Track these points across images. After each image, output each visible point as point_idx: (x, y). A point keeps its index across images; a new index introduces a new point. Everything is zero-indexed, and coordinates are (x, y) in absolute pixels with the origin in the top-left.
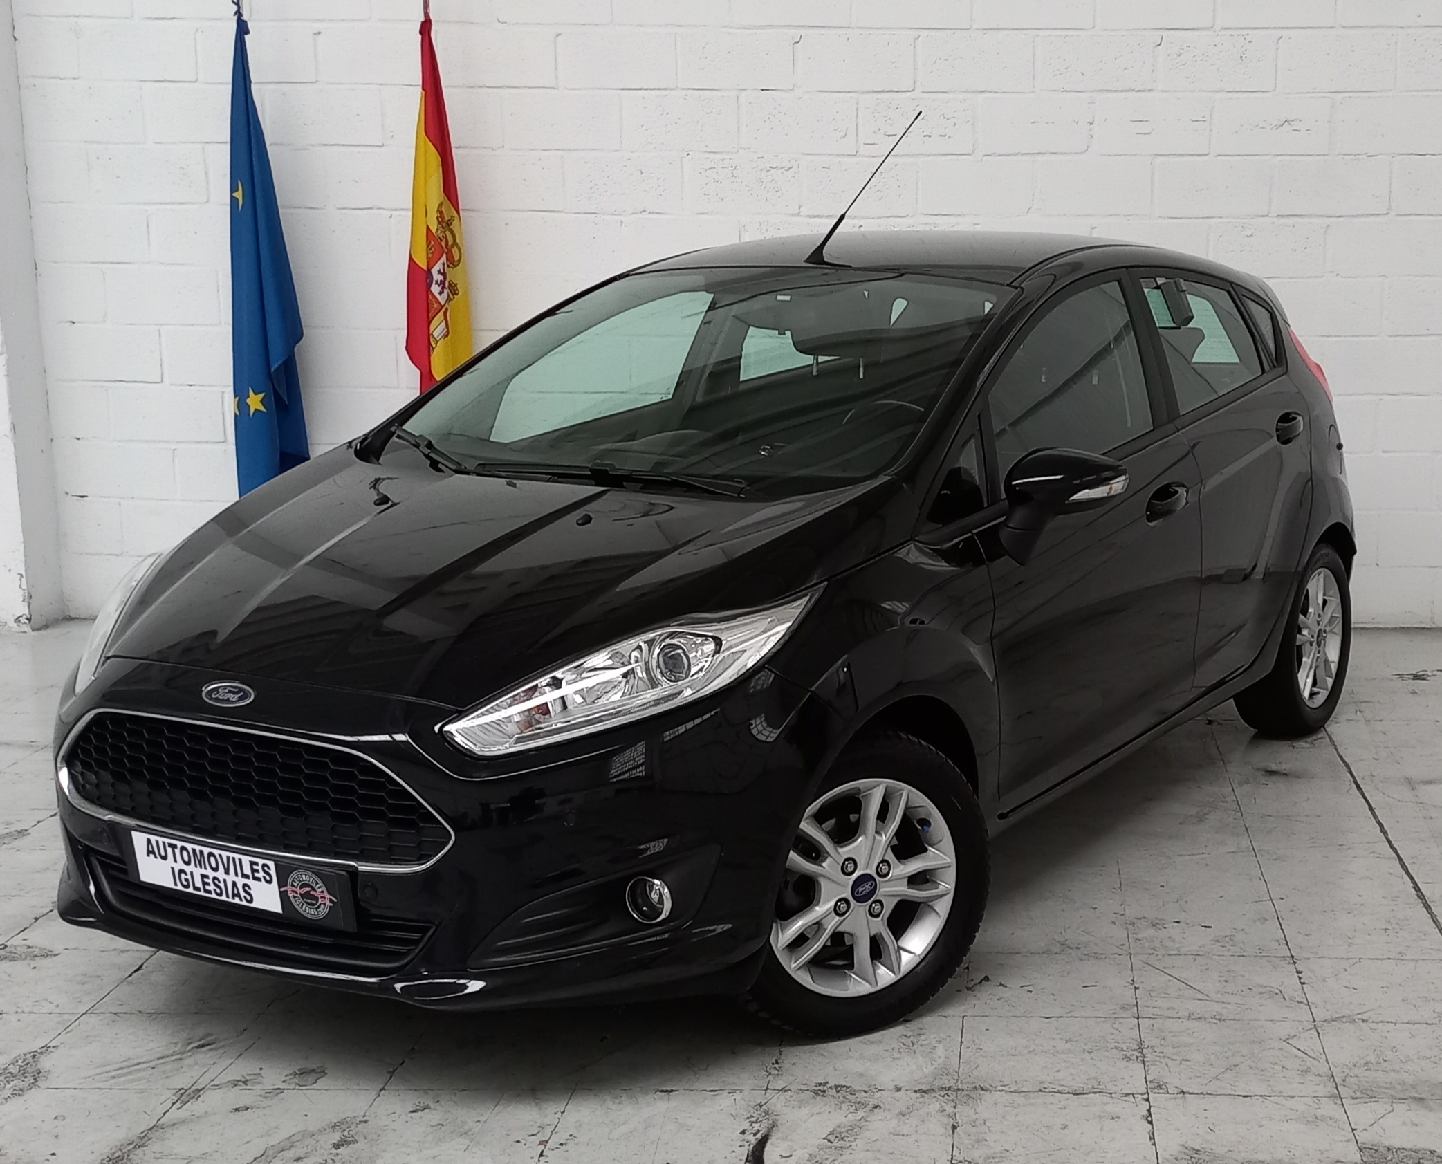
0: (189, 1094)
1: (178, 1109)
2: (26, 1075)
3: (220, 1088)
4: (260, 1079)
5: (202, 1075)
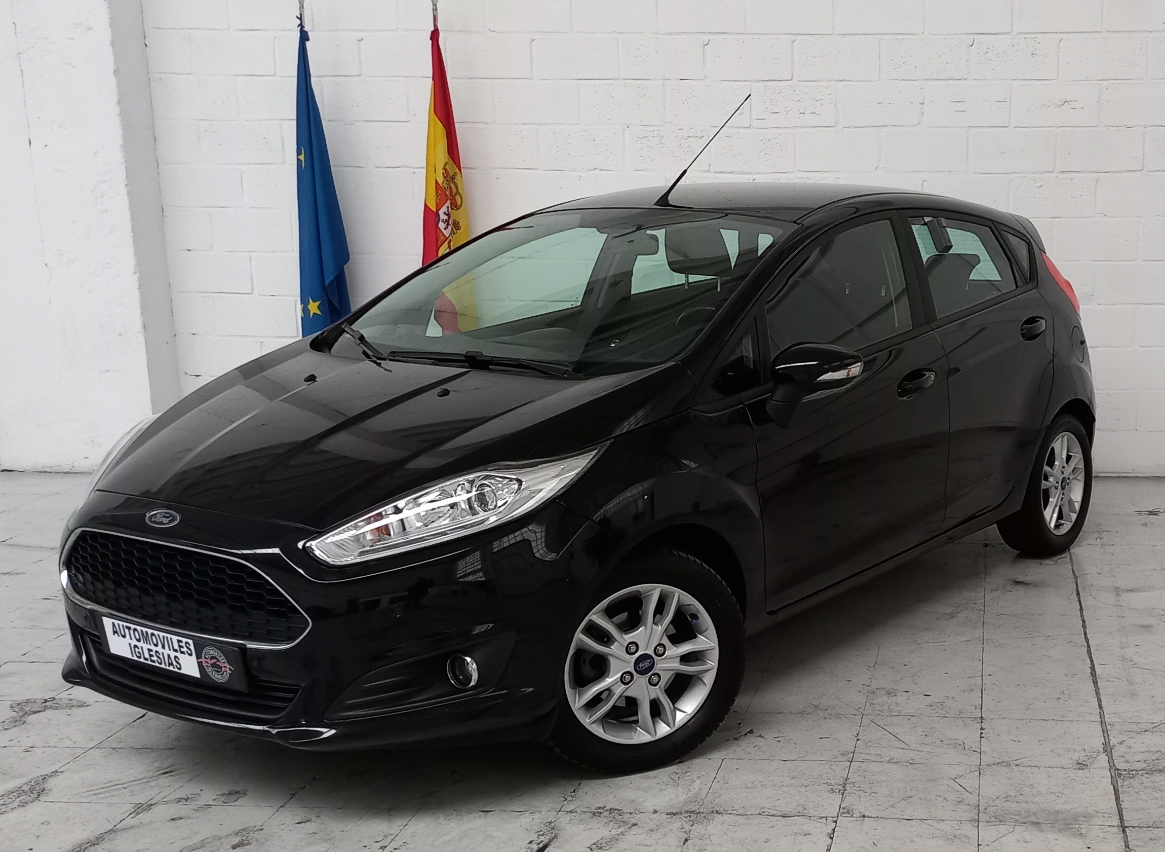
0: (144, 808)
1: (132, 818)
2: (33, 792)
3: (167, 804)
4: (198, 798)
5: (158, 794)
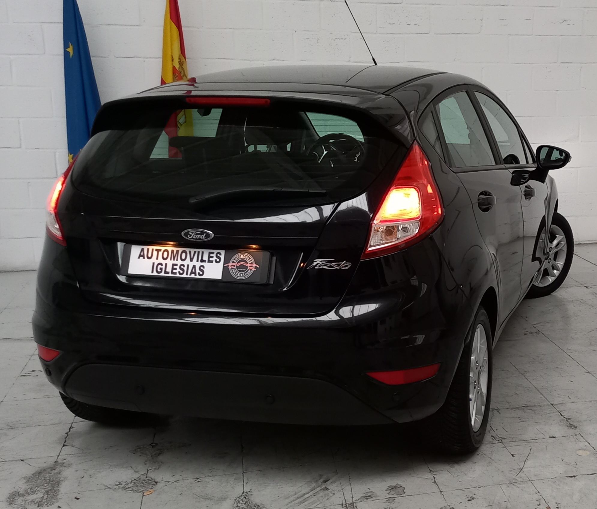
3: (361, 501)
4: (375, 494)
5: (344, 496)
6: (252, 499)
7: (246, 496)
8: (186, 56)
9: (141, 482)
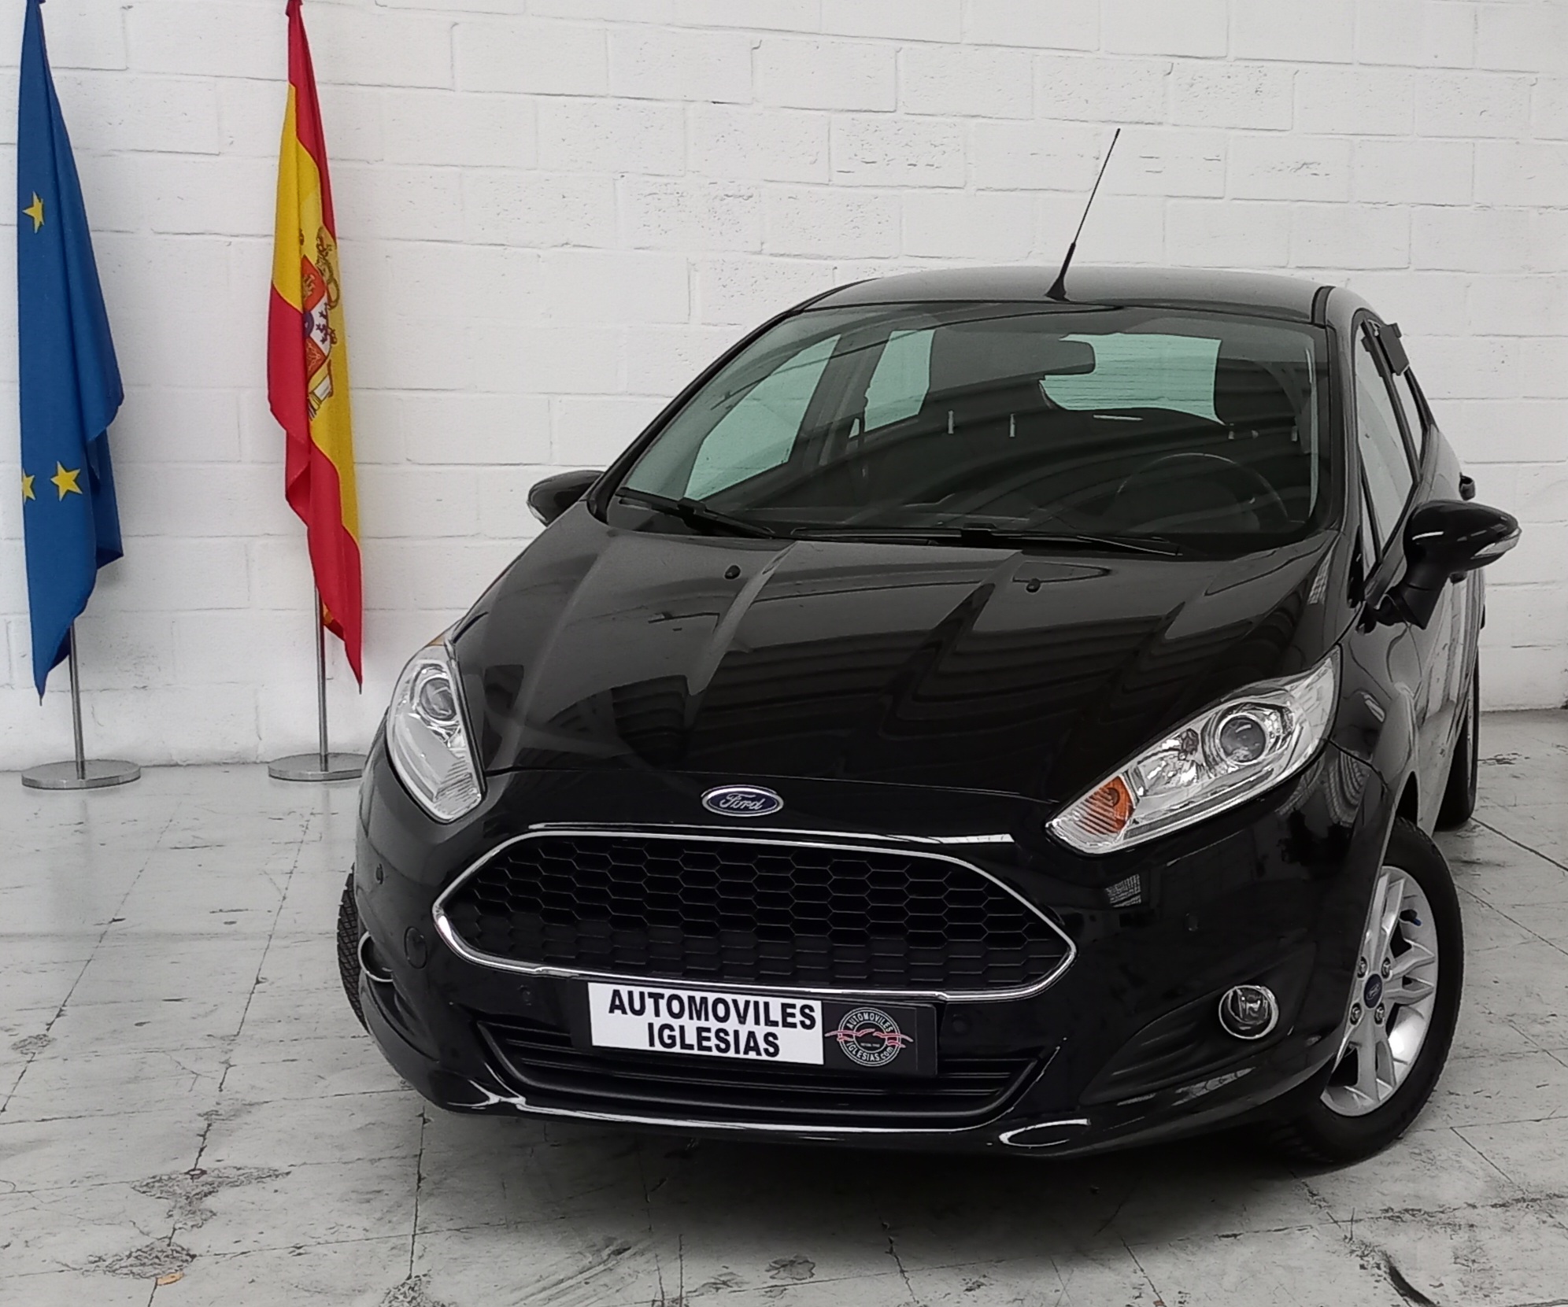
0: (671, 1305)
3: (702, 1294)
4: (739, 1278)
5: (661, 1284)
6: (428, 1291)
7: (416, 1284)
8: (337, 235)
9: (154, 1255)
